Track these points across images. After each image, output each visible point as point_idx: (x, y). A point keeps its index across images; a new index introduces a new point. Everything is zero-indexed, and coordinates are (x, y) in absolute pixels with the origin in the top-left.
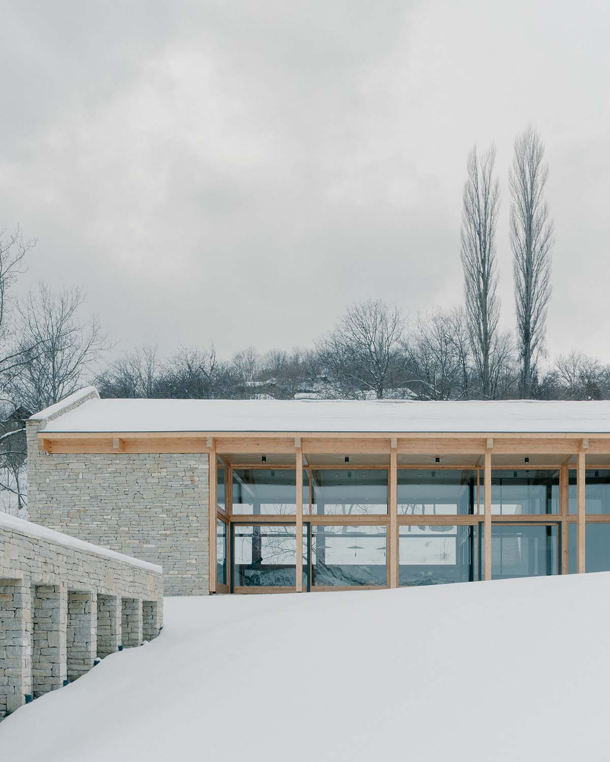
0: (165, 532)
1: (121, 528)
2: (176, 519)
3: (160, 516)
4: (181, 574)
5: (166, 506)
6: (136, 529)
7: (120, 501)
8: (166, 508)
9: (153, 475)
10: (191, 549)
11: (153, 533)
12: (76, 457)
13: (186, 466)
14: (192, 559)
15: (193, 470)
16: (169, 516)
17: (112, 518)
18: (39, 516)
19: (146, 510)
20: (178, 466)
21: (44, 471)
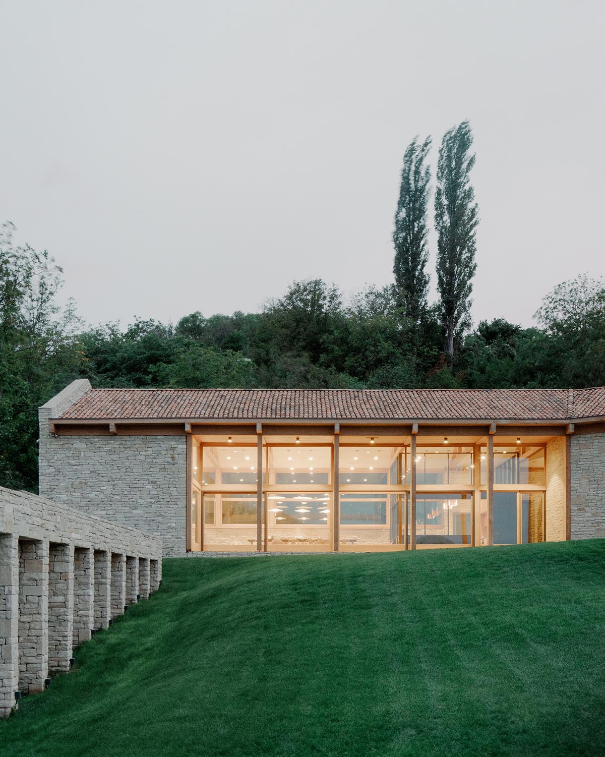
0: (150, 500)
1: (115, 497)
2: (159, 489)
3: (146, 487)
4: (163, 535)
5: (152, 479)
6: (127, 498)
7: (114, 475)
8: (151, 480)
9: (141, 453)
10: (172, 515)
11: (141, 501)
12: (79, 438)
13: (167, 446)
14: (173, 522)
15: (173, 449)
16: (154, 488)
17: (107, 489)
18: (49, 487)
19: (135, 482)
20: (162, 446)
21: (53, 450)
